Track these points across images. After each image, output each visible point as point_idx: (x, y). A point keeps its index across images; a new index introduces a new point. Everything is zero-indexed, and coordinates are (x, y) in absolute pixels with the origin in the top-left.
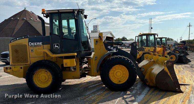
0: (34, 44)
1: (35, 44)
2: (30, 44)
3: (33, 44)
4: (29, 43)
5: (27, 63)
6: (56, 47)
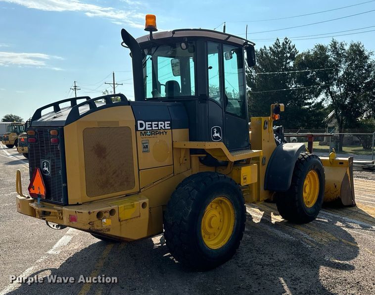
0: (151, 125)
1: (153, 126)
2: (141, 125)
3: (147, 126)
4: (139, 122)
5: (131, 188)
6: (216, 135)
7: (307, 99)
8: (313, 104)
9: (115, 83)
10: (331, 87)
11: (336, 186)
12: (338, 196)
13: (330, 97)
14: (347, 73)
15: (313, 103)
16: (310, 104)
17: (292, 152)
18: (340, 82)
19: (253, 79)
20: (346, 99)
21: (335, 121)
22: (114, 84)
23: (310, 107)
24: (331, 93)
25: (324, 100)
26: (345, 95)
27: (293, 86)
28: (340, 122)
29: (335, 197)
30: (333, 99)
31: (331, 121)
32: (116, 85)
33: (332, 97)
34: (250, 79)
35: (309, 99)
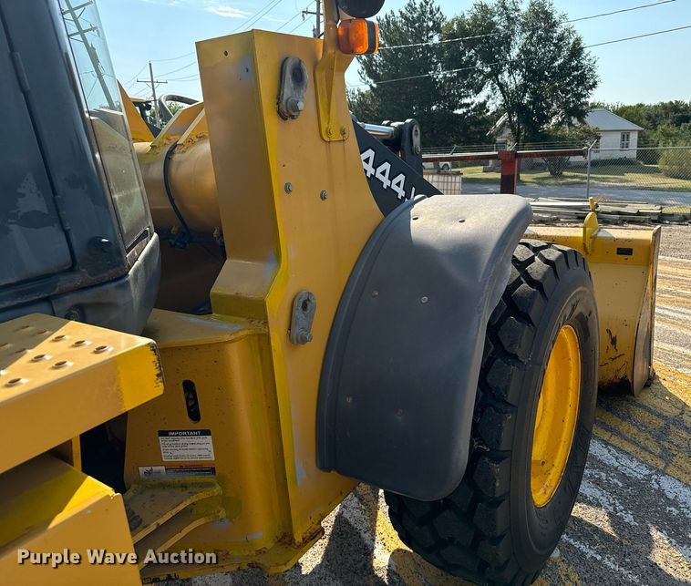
7: (464, 96)
8: (473, 106)
9: (155, 80)
10: (500, 77)
11: (614, 341)
12: (621, 375)
13: (499, 92)
14: (524, 51)
15: (472, 104)
16: (467, 105)
17: (465, 253)
18: (514, 66)
19: (376, 66)
20: (524, 95)
21: (508, 131)
22: (152, 82)
23: (469, 111)
24: (501, 86)
25: (489, 98)
26: (523, 88)
27: (440, 76)
28: (516, 134)
29: (611, 376)
30: (504, 96)
31: (502, 133)
32: (156, 84)
33: (503, 92)
34: (372, 65)
35: (466, 96)
